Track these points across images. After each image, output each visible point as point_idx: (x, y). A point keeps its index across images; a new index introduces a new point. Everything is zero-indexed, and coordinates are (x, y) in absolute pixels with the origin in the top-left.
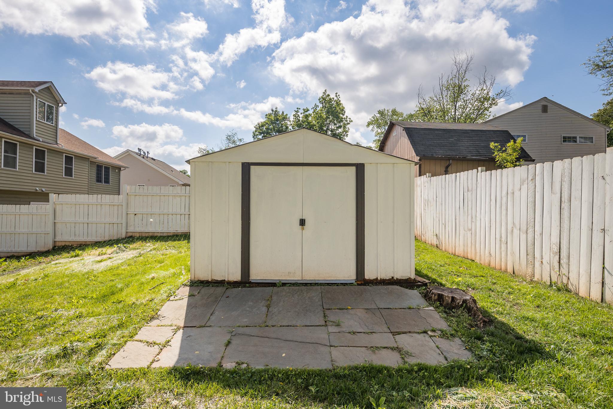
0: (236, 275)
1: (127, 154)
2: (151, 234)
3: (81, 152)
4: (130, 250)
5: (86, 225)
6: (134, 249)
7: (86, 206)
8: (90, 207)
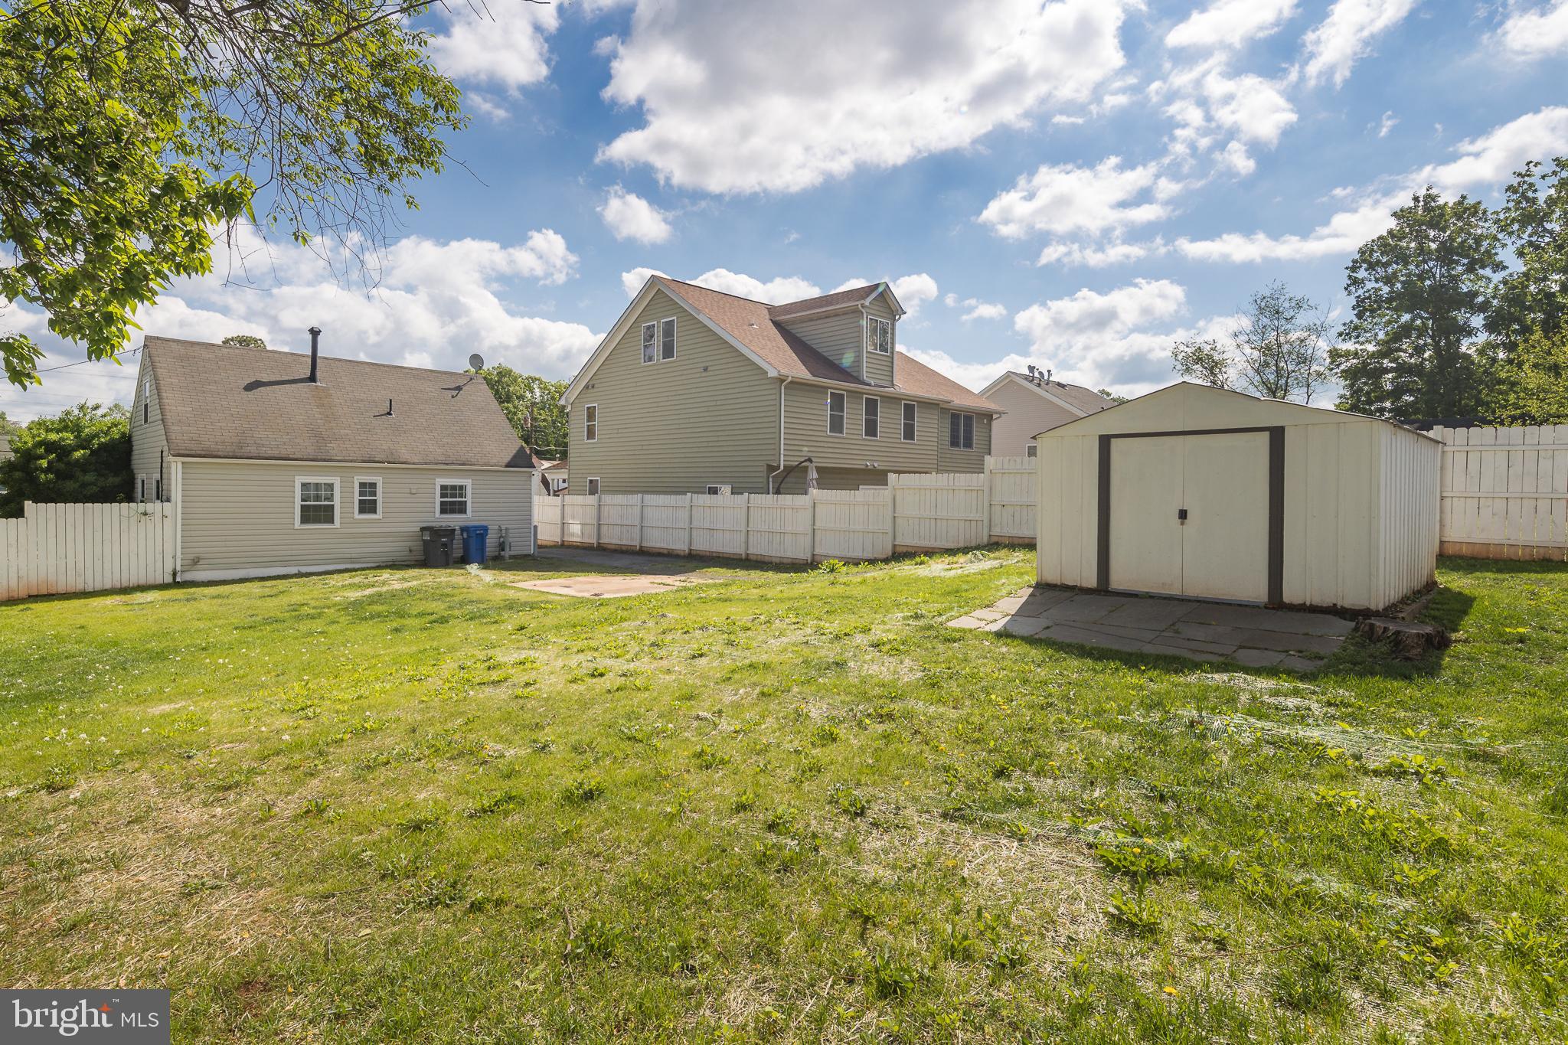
0: (1091, 580)
1: (1008, 381)
2: (1026, 541)
3: (926, 395)
4: (990, 559)
5: (933, 521)
6: (996, 559)
7: (934, 492)
8: (939, 492)
